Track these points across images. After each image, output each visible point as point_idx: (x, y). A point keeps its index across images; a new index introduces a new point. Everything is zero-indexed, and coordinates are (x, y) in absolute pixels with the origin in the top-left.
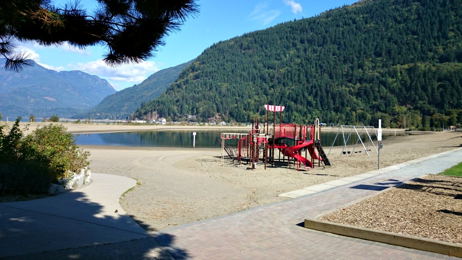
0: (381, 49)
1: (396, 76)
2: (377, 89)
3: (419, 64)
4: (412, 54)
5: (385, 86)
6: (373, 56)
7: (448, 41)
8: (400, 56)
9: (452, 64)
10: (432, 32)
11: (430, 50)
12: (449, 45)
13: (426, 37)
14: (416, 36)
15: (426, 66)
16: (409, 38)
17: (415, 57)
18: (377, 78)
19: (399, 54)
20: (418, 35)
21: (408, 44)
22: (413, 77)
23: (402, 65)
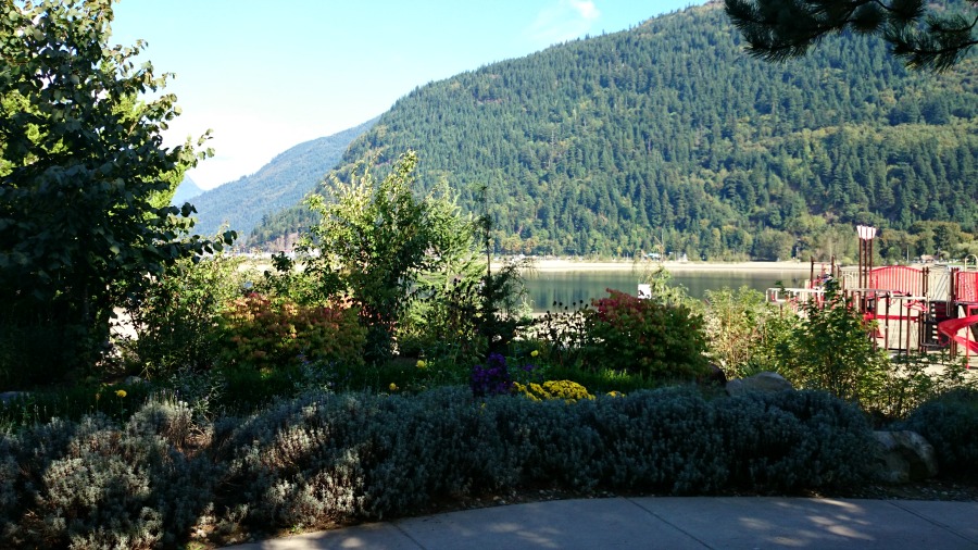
0: (769, 97)
1: (802, 154)
2: (763, 181)
3: (848, 128)
4: (833, 107)
5: (779, 174)
6: (754, 111)
7: (905, 80)
8: (808, 111)
9: (915, 127)
10: (871, 63)
11: (869, 100)
12: (907, 88)
13: (861, 72)
14: (839, 71)
15: (862, 133)
16: (826, 75)
17: (839, 114)
18: (763, 157)
19: (806, 108)
20: (844, 67)
21: (823, 86)
22: (836, 155)
23: (813, 129)
